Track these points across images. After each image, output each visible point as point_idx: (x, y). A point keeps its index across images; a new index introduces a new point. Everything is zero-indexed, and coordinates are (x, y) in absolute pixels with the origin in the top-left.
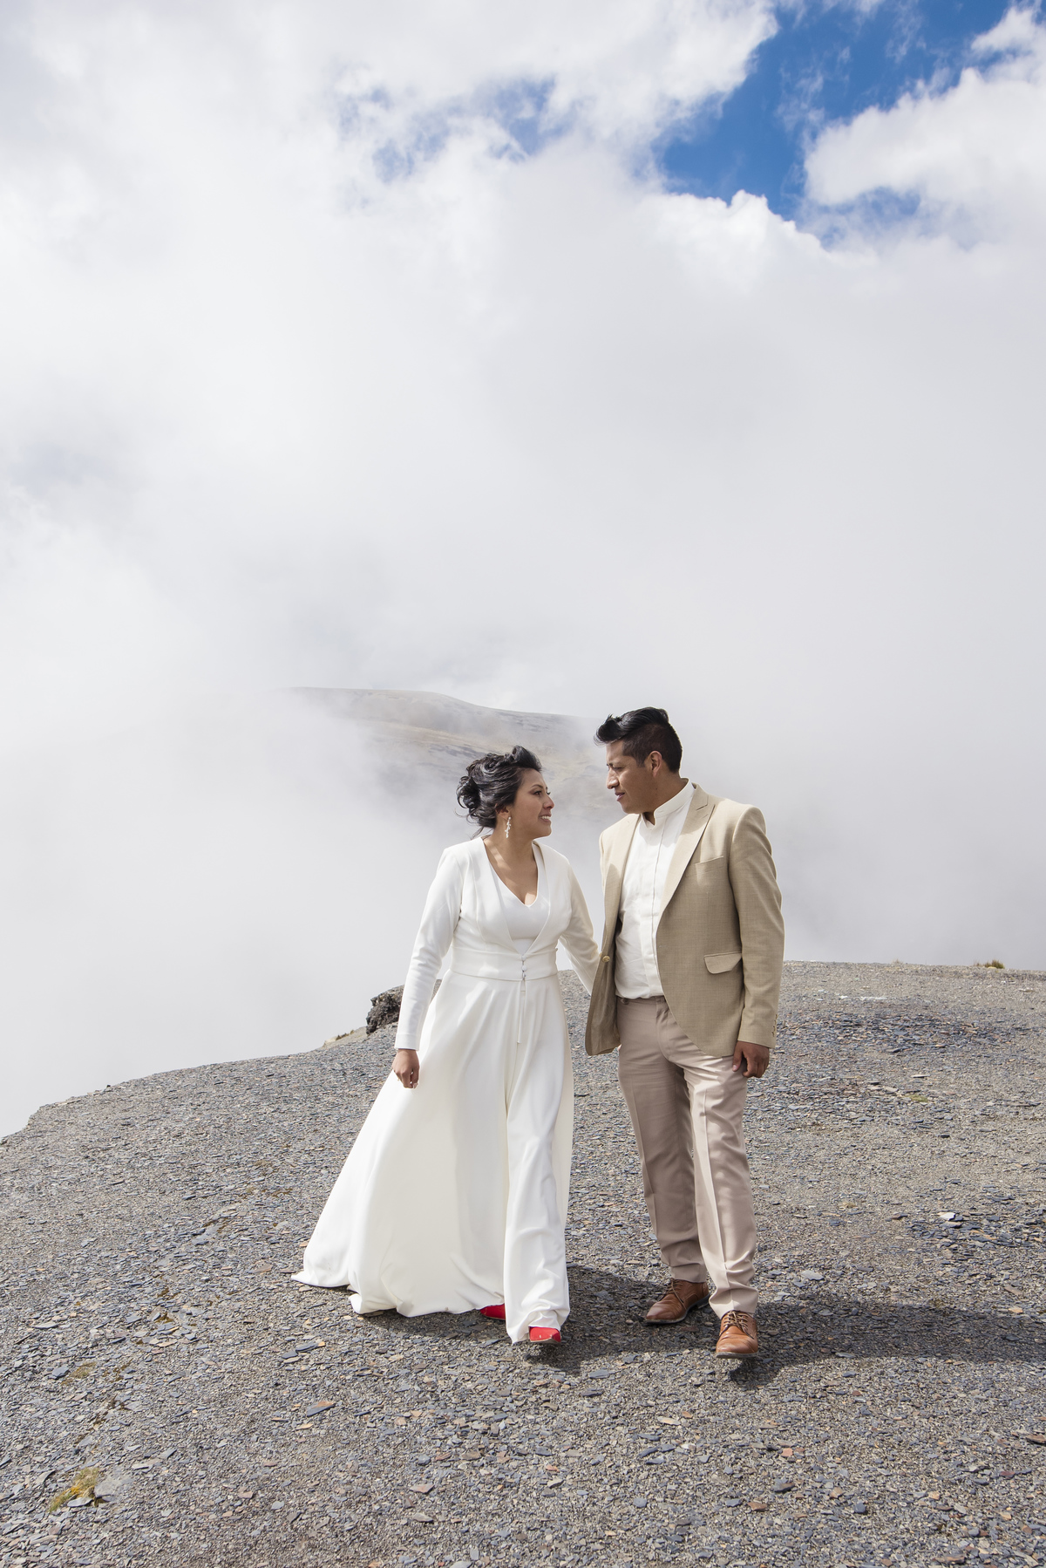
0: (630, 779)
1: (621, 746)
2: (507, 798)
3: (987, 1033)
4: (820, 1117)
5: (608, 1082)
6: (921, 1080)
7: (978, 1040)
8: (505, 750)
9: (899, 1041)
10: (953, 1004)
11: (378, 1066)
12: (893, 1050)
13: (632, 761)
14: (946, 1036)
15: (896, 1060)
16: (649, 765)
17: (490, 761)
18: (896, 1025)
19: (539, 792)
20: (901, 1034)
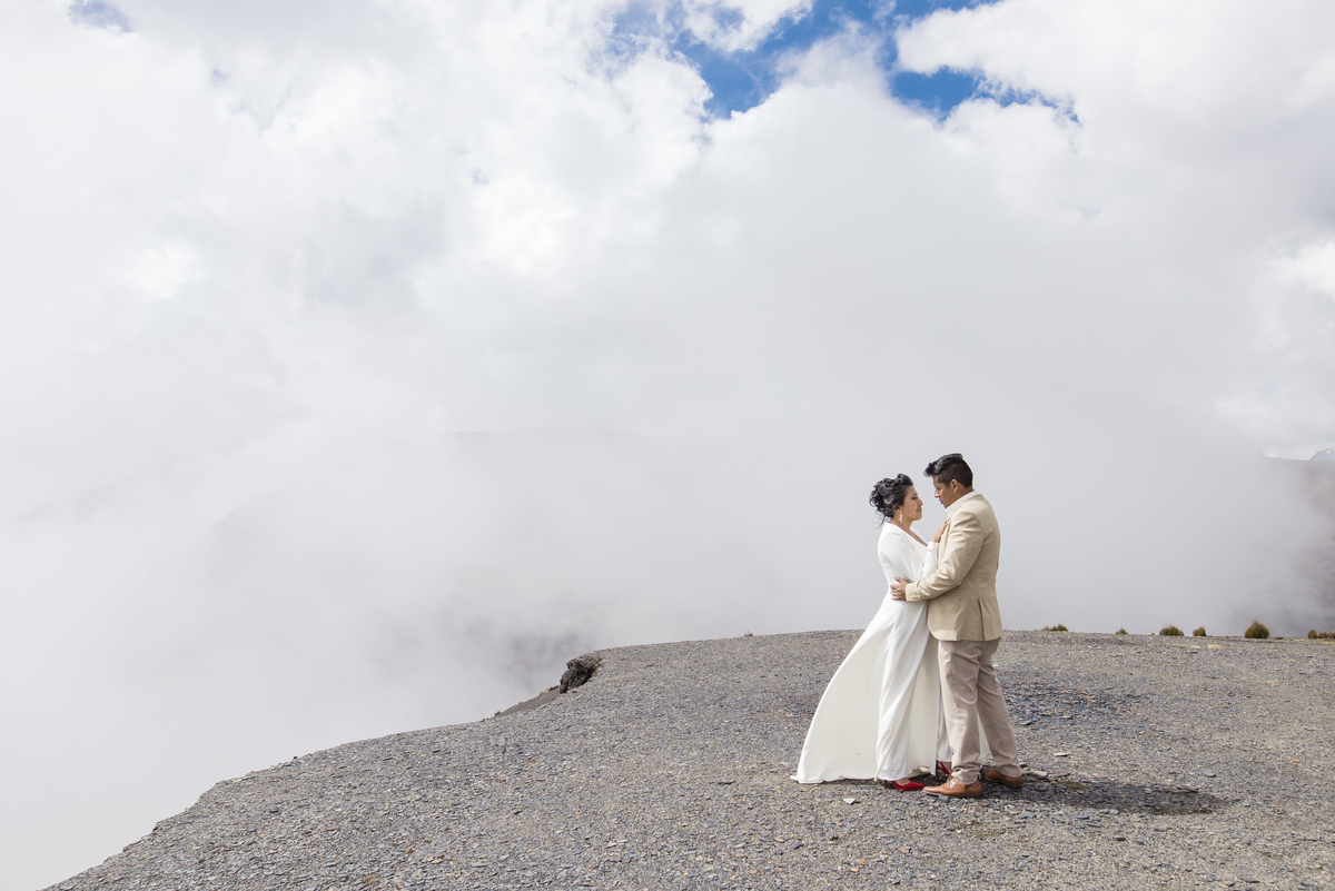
0: (944, 493)
1: (937, 478)
2: (900, 501)
3: (1103, 701)
4: (978, 813)
5: (755, 765)
6: (1065, 760)
7: (1101, 710)
8: (893, 477)
9: (1028, 712)
10: (1059, 671)
11: (538, 742)
12: (1025, 723)
13: (943, 485)
14: (1069, 707)
15: (1032, 735)
16: (951, 485)
17: (888, 482)
18: (1019, 695)
19: (915, 498)
20: (1027, 704)
